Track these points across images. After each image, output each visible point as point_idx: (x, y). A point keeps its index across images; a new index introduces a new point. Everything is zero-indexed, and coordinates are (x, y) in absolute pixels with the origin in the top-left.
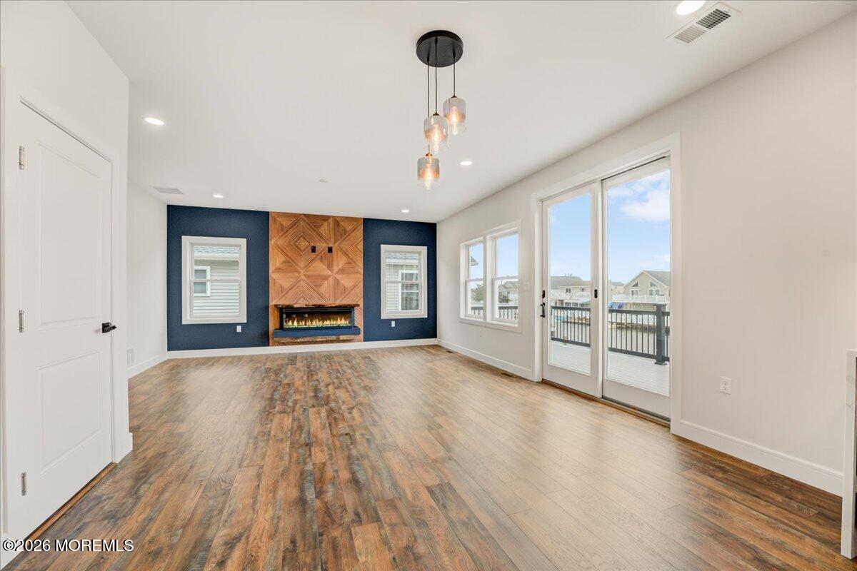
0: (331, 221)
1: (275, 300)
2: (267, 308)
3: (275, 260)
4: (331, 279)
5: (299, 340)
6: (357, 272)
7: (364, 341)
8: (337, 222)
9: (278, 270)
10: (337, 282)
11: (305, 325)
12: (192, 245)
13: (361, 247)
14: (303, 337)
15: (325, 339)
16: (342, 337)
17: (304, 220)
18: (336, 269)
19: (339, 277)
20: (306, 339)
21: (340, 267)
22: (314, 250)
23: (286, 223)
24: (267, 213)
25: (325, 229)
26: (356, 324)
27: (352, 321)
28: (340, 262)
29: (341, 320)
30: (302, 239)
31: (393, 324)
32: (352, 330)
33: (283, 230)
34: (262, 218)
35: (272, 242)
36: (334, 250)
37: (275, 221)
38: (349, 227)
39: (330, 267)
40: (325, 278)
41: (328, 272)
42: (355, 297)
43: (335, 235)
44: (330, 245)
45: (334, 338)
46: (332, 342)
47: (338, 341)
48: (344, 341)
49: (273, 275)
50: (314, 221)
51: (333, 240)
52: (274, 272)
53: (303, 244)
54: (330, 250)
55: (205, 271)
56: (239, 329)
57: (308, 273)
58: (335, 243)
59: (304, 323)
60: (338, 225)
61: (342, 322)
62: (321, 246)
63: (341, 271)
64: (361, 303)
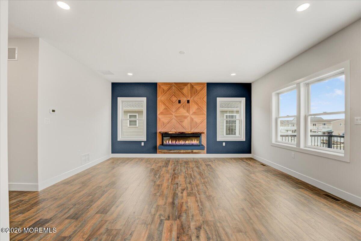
0: (189, 85)
1: (160, 129)
2: (156, 133)
3: (160, 108)
4: (189, 118)
5: (171, 152)
6: (203, 114)
7: (207, 153)
8: (192, 85)
9: (162, 113)
10: (192, 119)
11: (175, 143)
12: (123, 101)
13: (205, 99)
14: (174, 150)
15: (185, 152)
16: (194, 151)
17: (175, 86)
18: (191, 112)
19: (193, 117)
20: (175, 151)
21: (194, 111)
22: (179, 102)
23: (166, 88)
24: (156, 83)
25: (186, 90)
26: (202, 144)
27: (200, 142)
28: (194, 108)
29: (195, 141)
30: (173, 96)
31: (224, 144)
32: (200, 147)
33: (164, 92)
34: (154, 86)
35: (158, 99)
36: (190, 102)
37: (160, 88)
38: (198, 88)
39: (188, 111)
40: (186, 117)
41: (187, 114)
42: (202, 128)
43: (191, 93)
44: (188, 99)
45: (190, 151)
46: (189, 153)
47: (192, 153)
48: (195, 153)
49: (159, 116)
50: (180, 86)
51: (190, 96)
52: (159, 114)
53: (174, 99)
54: (188, 102)
55: (136, 116)
56: (143, 144)
57: (176, 115)
58: (191, 98)
59: (175, 142)
60: (193, 88)
61: (195, 142)
62: (184, 100)
63: (194, 113)
64: (205, 131)
